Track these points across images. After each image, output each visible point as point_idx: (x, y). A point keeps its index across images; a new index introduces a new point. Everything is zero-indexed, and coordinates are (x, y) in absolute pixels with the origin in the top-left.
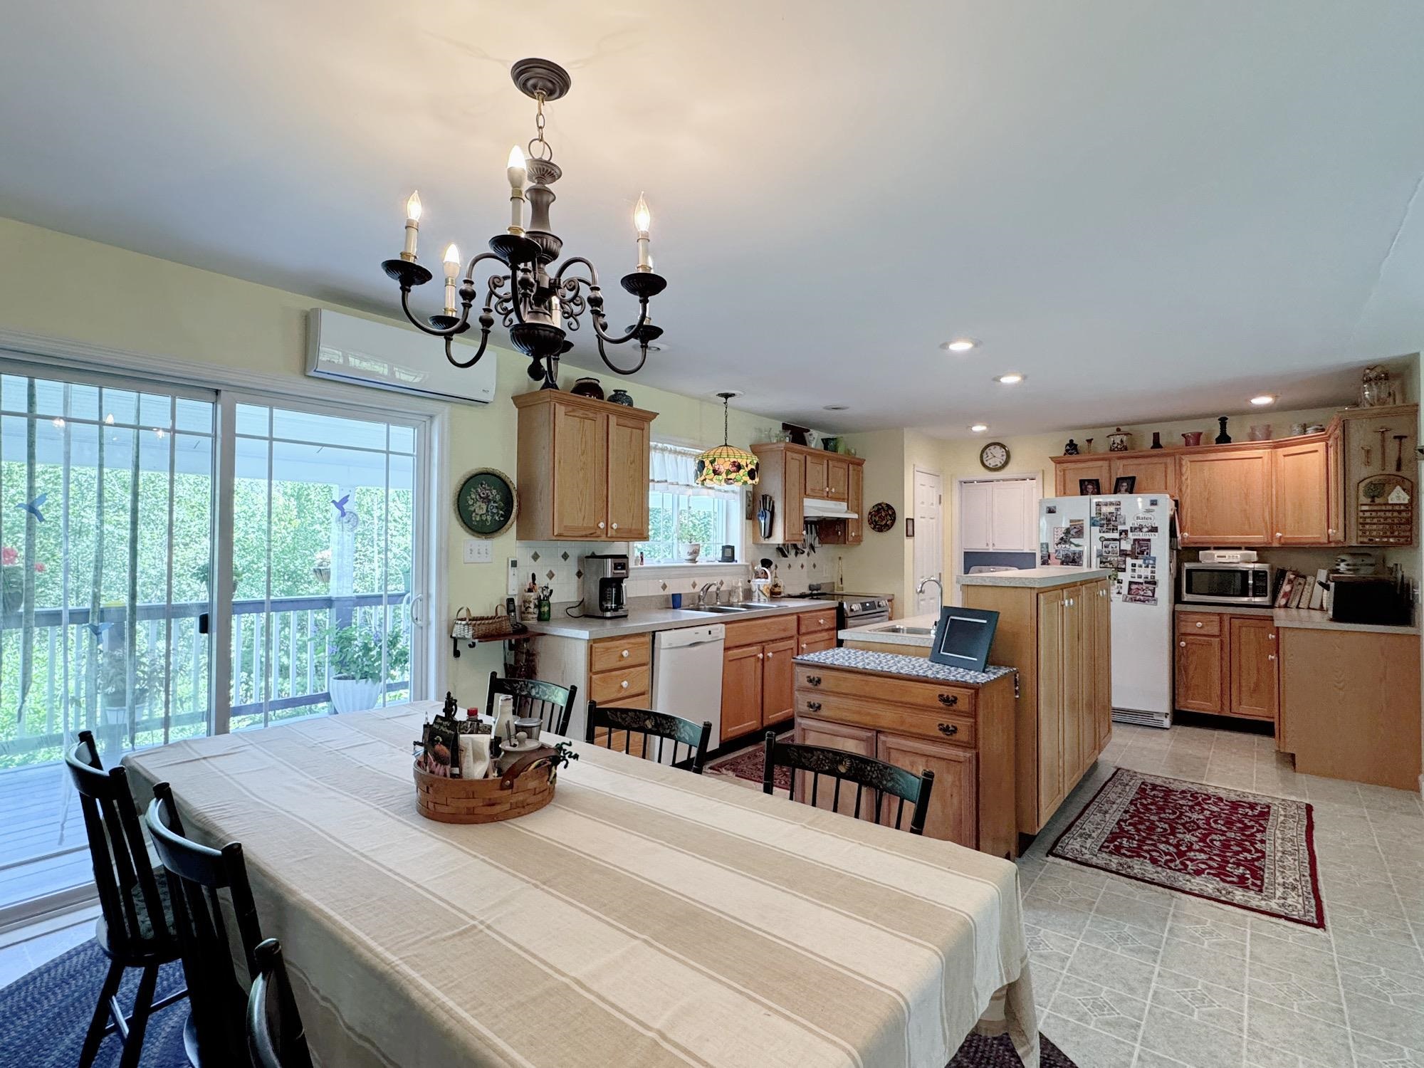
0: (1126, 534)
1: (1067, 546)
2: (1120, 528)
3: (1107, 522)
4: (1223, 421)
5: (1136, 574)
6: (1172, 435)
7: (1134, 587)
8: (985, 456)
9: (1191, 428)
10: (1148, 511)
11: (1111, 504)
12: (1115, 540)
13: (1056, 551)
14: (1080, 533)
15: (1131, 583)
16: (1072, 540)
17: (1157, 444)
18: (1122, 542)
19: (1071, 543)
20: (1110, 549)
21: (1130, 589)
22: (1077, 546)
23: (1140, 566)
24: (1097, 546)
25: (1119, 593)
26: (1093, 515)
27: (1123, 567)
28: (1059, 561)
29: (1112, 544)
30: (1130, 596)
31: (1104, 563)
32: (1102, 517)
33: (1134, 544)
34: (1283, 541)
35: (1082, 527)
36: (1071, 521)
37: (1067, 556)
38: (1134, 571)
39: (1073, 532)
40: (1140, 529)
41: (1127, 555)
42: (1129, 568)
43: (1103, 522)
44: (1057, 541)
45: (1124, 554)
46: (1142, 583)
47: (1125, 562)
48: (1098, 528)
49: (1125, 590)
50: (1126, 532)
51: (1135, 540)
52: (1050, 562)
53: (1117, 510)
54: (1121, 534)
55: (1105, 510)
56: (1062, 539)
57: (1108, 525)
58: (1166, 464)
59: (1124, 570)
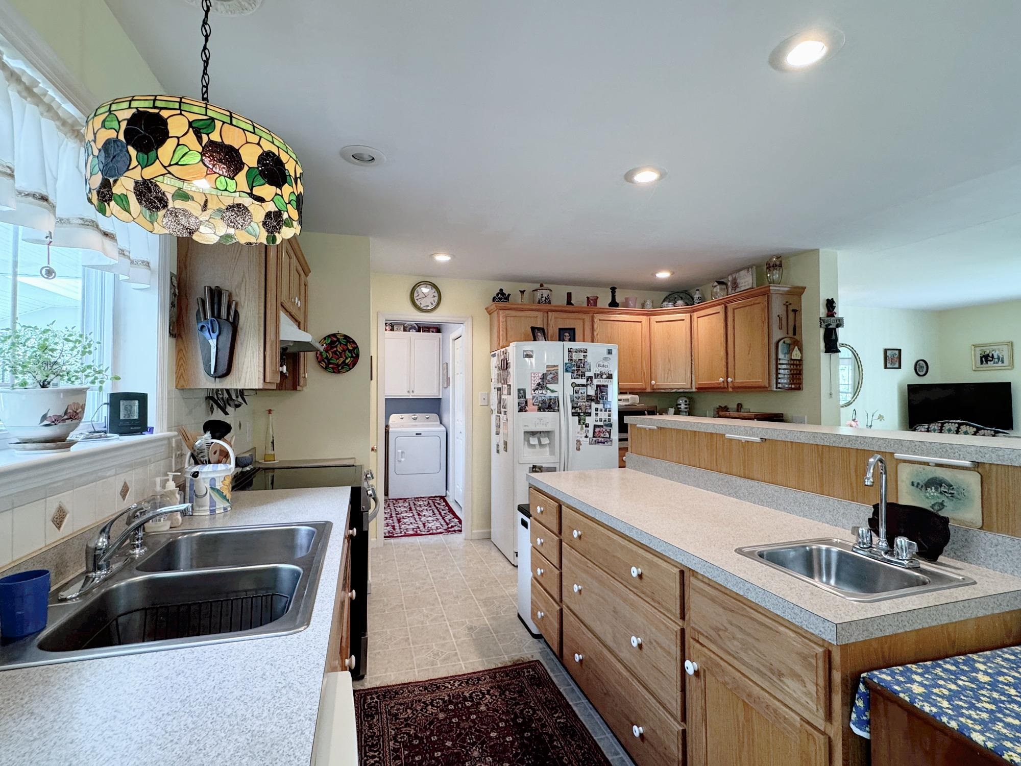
0: (591, 381)
1: (544, 392)
2: (587, 374)
3: (577, 367)
4: (613, 290)
5: (598, 418)
6: (580, 297)
7: (597, 430)
8: (416, 294)
9: (590, 292)
10: (605, 359)
11: (580, 351)
12: (583, 385)
13: (534, 397)
14: (555, 380)
15: (595, 426)
16: (548, 385)
17: (569, 302)
18: (589, 387)
19: (548, 389)
20: (580, 395)
21: (594, 432)
22: (553, 391)
23: (601, 410)
24: (570, 391)
25: (586, 437)
26: (566, 361)
27: (589, 411)
28: (536, 407)
29: (583, 390)
30: (594, 439)
31: (576, 408)
32: (573, 363)
33: (597, 390)
34: (655, 387)
35: (557, 373)
36: (548, 366)
37: (544, 402)
38: (597, 414)
39: (549, 377)
40: (600, 375)
41: (592, 400)
42: (593, 412)
43: (574, 368)
44: (534, 386)
45: (590, 399)
46: (602, 426)
47: (590, 406)
48: (570, 374)
49: (590, 435)
50: (591, 378)
51: (598, 386)
52: (527, 408)
53: (585, 356)
54: (587, 380)
55: (575, 356)
56: (539, 384)
57: (578, 371)
58: (583, 319)
59: (590, 415)
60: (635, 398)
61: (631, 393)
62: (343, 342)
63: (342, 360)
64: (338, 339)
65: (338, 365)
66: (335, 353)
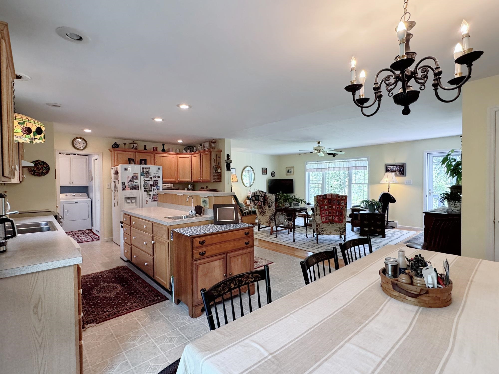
0: (152, 179)
1: (133, 183)
2: (150, 176)
3: (146, 174)
4: (163, 145)
5: (154, 192)
6: (150, 147)
7: (154, 196)
8: (74, 143)
9: (155, 145)
10: (157, 171)
11: (147, 168)
12: (148, 181)
13: (128, 185)
14: (137, 178)
15: (153, 195)
16: (134, 181)
17: (145, 149)
18: (151, 181)
19: (134, 182)
20: (147, 184)
21: (153, 197)
22: (136, 183)
23: (156, 189)
24: (143, 183)
25: (150, 199)
26: (142, 172)
27: (151, 190)
28: (130, 189)
29: (148, 182)
30: (153, 199)
31: (145, 189)
32: (144, 173)
33: (154, 182)
34: (179, 181)
35: (138, 176)
36: (134, 174)
37: (133, 187)
38: (154, 191)
39: (135, 178)
40: (155, 177)
41: (152, 186)
42: (153, 190)
43: (144, 174)
44: (128, 181)
45: (151, 185)
46: (156, 195)
47: (151, 188)
48: (143, 177)
49: (151, 198)
50: (151, 178)
51: (154, 181)
52: (126, 189)
53: (149, 170)
54: (150, 179)
55: (145, 170)
56: (130, 180)
57: (146, 175)
58: (151, 156)
59: (151, 191)
60: (171, 185)
61: (170, 183)
62: (41, 164)
63: (41, 171)
64: (39, 163)
65: (39, 173)
66: (38, 168)
